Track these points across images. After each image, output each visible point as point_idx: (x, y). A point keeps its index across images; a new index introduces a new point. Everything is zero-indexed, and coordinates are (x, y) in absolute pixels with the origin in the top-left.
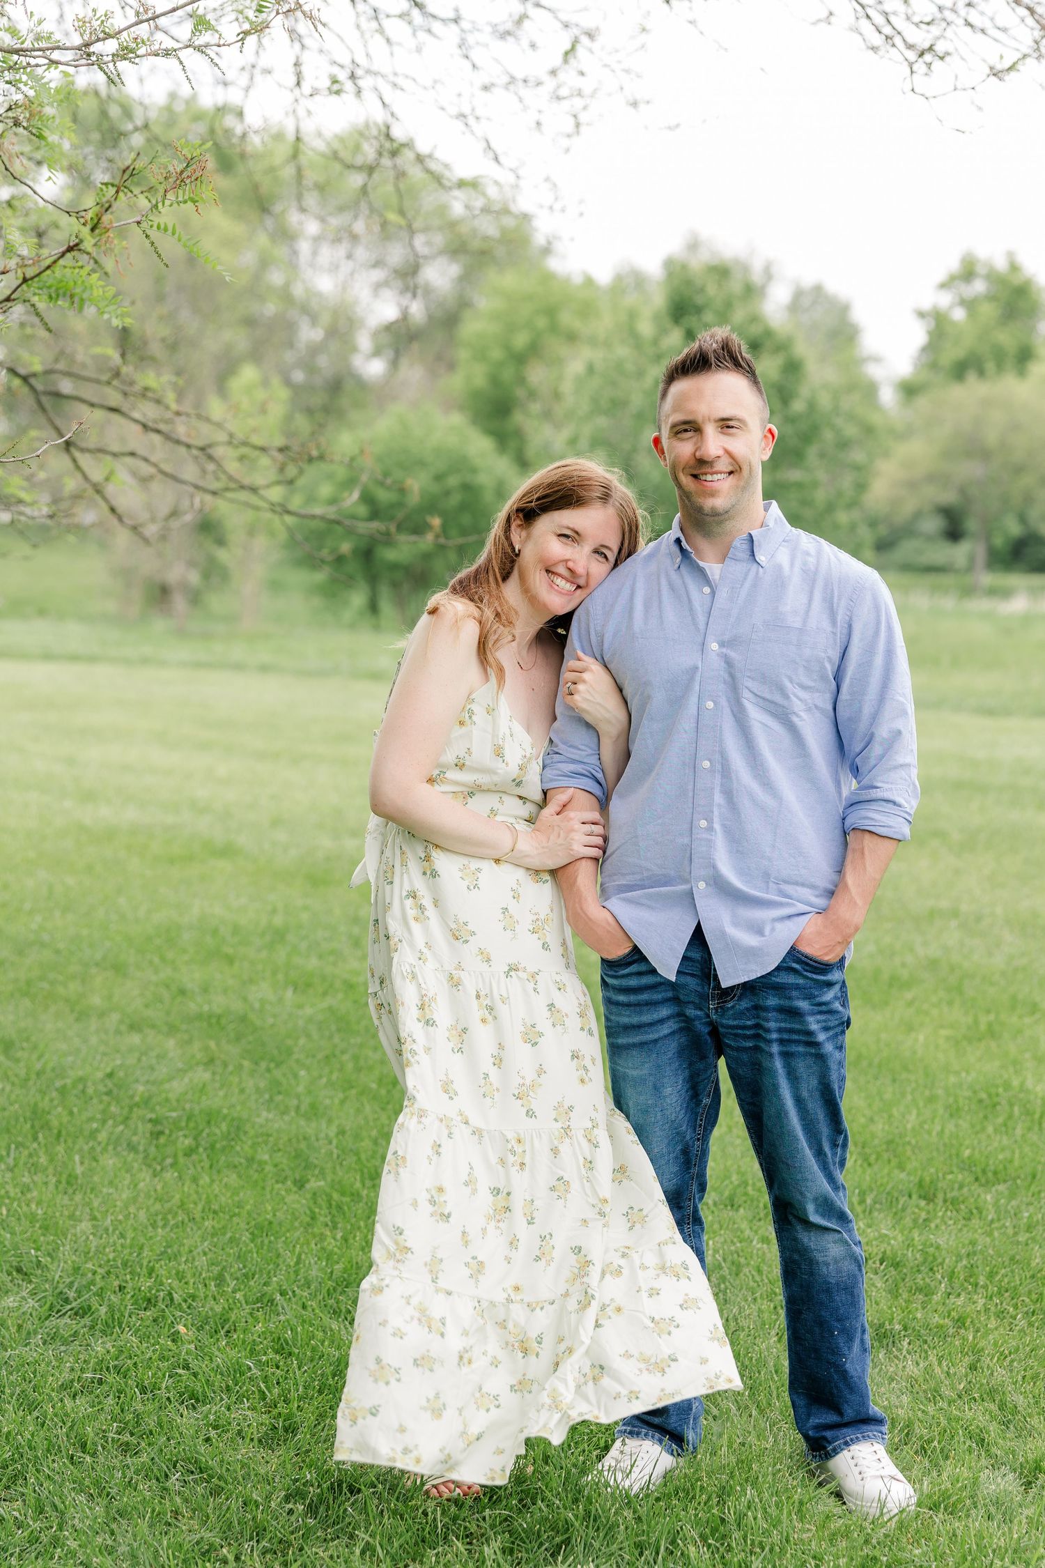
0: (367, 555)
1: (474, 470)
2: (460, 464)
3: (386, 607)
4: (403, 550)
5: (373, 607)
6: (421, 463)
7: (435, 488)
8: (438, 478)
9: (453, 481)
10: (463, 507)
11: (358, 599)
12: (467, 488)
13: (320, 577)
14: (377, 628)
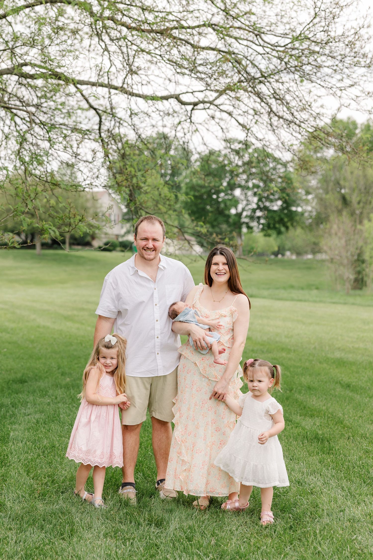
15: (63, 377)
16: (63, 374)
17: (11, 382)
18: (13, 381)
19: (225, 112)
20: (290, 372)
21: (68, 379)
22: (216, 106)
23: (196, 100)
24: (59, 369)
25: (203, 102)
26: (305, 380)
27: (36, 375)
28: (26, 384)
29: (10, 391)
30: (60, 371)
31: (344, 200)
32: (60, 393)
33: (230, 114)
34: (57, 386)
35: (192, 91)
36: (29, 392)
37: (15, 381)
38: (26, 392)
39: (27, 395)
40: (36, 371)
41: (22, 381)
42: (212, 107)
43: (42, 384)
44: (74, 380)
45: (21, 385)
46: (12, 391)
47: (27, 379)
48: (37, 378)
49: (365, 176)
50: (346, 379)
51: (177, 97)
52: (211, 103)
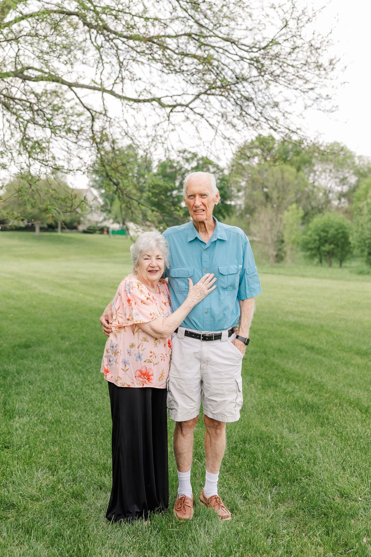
0: (319, 248)
1: (346, 228)
2: (342, 226)
3: (324, 262)
4: (327, 247)
5: (321, 261)
6: (332, 226)
7: (335, 232)
8: (337, 230)
9: (340, 231)
10: (342, 237)
11: (317, 260)
12: (343, 232)
13: (308, 253)
14: (322, 266)
15: (63, 342)
16: (63, 338)
17: (17, 347)
18: (18, 346)
19: (199, 114)
20: (258, 335)
21: (67, 343)
22: (191, 109)
23: (175, 103)
24: (58, 333)
25: (181, 105)
26: (275, 343)
27: (39, 340)
28: (30, 349)
29: (16, 357)
30: (60, 335)
31: (267, 196)
32: (61, 358)
33: (202, 116)
34: (58, 350)
35: (171, 95)
36: (33, 358)
37: (20, 346)
38: (30, 358)
39: (32, 361)
40: (39, 336)
41: (27, 346)
42: (188, 109)
43: (44, 349)
44: (73, 344)
45: (25, 350)
46: (18, 357)
47: (31, 344)
48: (40, 343)
49: (283, 178)
50: (309, 342)
51: (159, 100)
52: (187, 106)
